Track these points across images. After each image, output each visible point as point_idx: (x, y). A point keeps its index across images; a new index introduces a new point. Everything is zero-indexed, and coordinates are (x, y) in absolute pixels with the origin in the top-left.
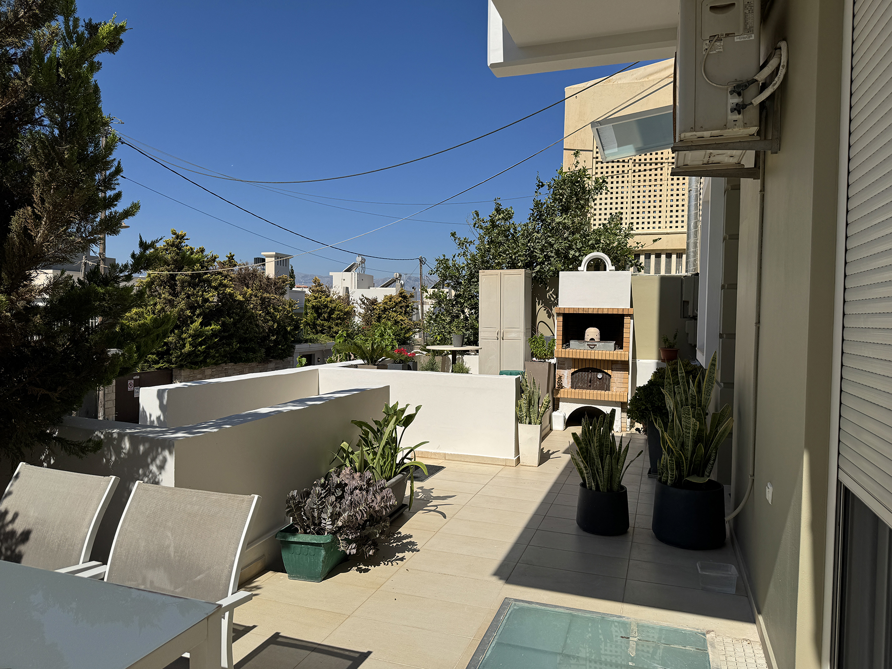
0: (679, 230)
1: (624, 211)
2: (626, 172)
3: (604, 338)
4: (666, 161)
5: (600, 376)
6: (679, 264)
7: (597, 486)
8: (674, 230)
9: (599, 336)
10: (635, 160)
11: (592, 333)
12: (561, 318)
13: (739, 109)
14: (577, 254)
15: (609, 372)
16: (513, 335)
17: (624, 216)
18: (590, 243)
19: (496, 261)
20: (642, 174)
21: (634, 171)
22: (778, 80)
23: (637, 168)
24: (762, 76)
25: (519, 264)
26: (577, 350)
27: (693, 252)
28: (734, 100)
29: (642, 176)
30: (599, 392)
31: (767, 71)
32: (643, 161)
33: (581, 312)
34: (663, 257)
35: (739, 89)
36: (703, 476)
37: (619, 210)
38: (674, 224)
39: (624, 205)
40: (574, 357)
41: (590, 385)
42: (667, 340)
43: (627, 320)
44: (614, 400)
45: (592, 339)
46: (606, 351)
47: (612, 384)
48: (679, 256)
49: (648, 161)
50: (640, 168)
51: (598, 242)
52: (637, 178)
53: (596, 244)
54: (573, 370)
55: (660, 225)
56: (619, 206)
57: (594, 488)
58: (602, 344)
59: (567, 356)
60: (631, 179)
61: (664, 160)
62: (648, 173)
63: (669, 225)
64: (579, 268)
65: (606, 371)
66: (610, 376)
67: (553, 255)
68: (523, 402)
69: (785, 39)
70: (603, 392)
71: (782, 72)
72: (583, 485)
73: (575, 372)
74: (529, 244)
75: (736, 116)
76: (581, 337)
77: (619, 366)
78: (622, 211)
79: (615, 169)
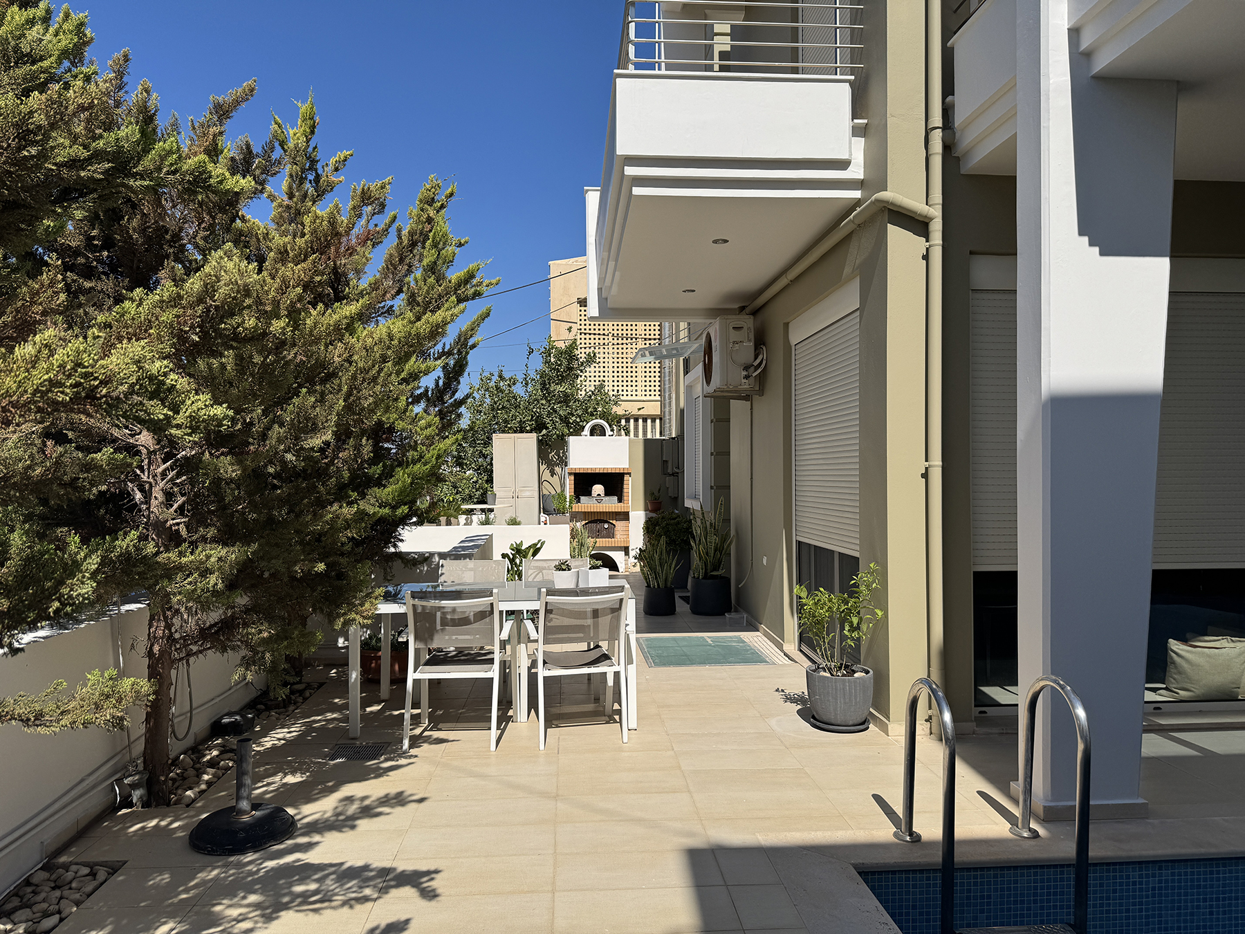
0: (652, 398)
1: (606, 379)
2: (606, 344)
3: (608, 493)
4: (640, 337)
5: (606, 526)
6: (653, 427)
7: (658, 585)
8: (648, 398)
9: (604, 492)
10: (613, 334)
11: (598, 489)
12: (573, 478)
13: (747, 377)
14: (578, 420)
15: (614, 522)
16: (528, 494)
17: (606, 383)
18: (589, 410)
19: (509, 426)
20: (620, 346)
21: (613, 344)
22: (763, 366)
23: (615, 341)
24: (756, 363)
25: (528, 428)
26: (586, 504)
27: (669, 419)
28: (745, 373)
29: (620, 349)
30: (607, 539)
31: (758, 361)
32: (625, 335)
33: (589, 471)
34: (640, 421)
35: (746, 368)
36: (718, 570)
37: (602, 378)
38: (648, 393)
39: (606, 374)
40: (586, 510)
41: (598, 534)
42: (653, 494)
43: (626, 477)
44: (619, 545)
45: (599, 495)
46: (611, 504)
47: (616, 533)
48: (653, 421)
49: (629, 335)
50: (618, 342)
51: (595, 410)
52: (616, 351)
53: (594, 411)
54: (584, 522)
55: (636, 393)
56: (602, 374)
57: (656, 587)
58: (607, 498)
59: (580, 510)
60: (611, 351)
61: (638, 336)
62: (625, 346)
63: (644, 393)
64: (583, 433)
65: (611, 521)
66: (614, 525)
67: (558, 420)
68: (575, 544)
69: (764, 345)
70: (610, 539)
71: (764, 362)
72: (648, 586)
73: (586, 524)
74: (534, 410)
75: (745, 381)
76: (588, 493)
77: (622, 517)
78: (604, 379)
79: (597, 341)
